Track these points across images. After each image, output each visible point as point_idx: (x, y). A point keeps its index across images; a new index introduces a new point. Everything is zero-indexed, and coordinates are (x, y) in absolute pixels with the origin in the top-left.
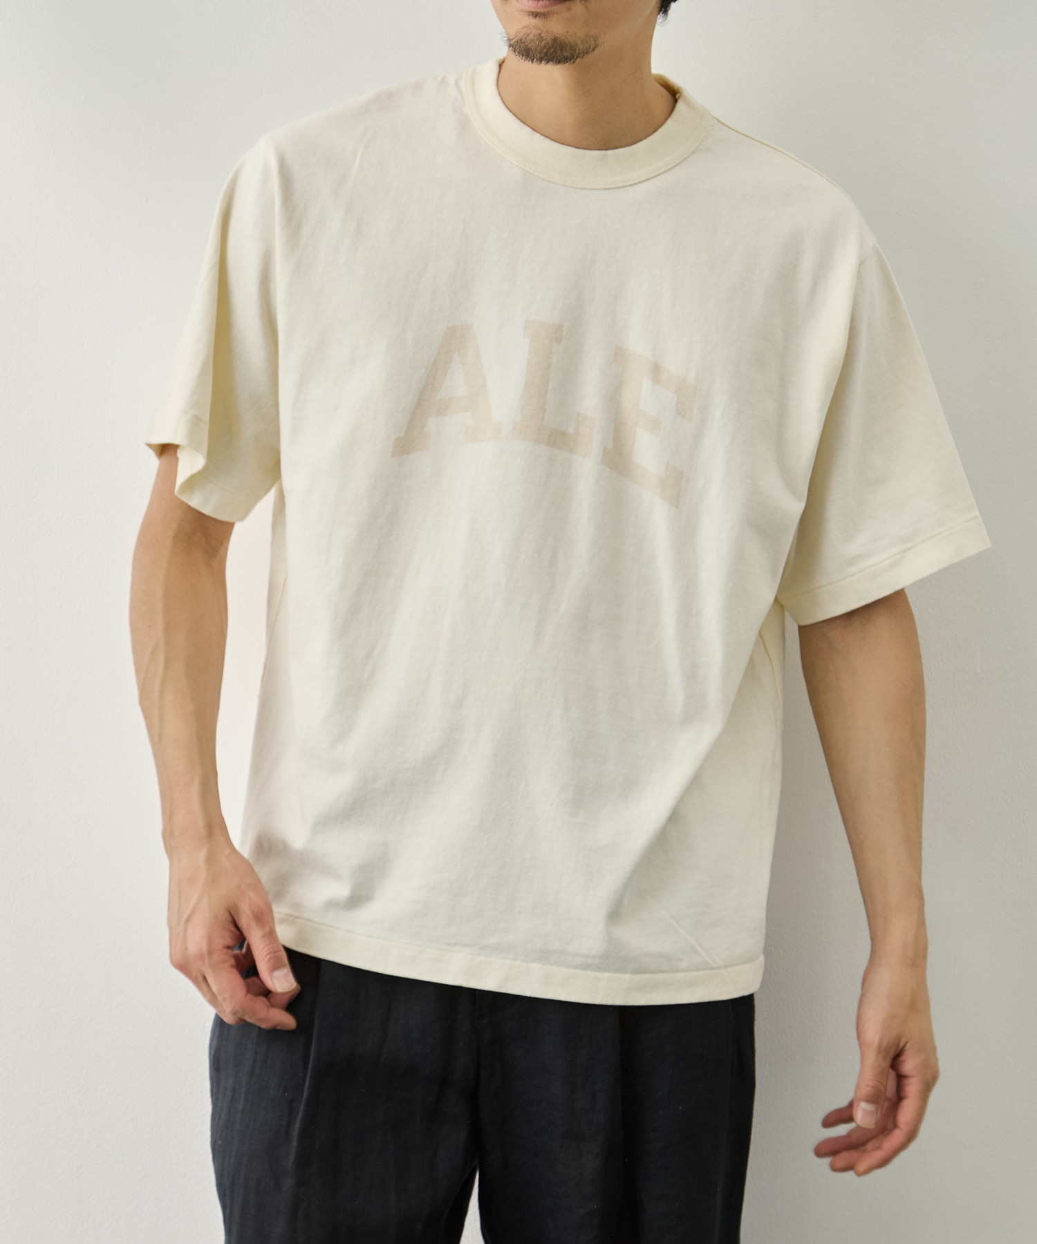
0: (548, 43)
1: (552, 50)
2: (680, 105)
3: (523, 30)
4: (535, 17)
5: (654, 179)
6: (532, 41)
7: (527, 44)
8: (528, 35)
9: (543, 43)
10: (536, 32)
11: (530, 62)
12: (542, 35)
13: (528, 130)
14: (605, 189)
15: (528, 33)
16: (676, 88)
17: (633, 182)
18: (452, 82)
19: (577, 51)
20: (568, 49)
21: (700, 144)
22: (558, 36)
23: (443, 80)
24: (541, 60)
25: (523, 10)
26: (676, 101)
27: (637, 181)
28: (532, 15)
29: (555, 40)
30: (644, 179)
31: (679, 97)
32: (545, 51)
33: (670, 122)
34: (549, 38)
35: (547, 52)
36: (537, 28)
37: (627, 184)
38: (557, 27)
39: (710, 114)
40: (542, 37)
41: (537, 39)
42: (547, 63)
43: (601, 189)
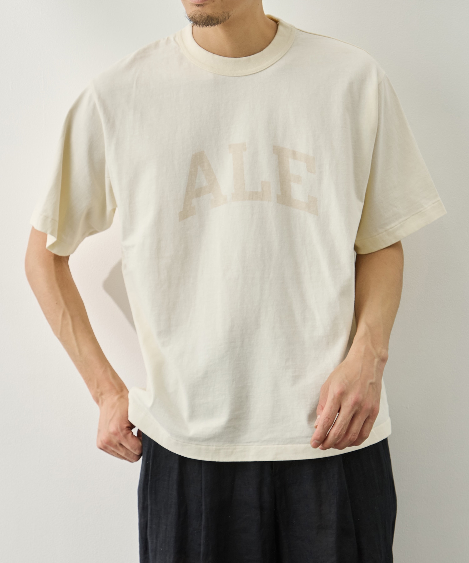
0: (205, 18)
1: (207, 21)
2: (280, 28)
3: (193, 13)
4: (198, 6)
5: (275, 65)
6: (198, 17)
7: (195, 19)
8: (196, 15)
9: (203, 18)
10: (199, 13)
11: (198, 27)
12: (202, 14)
13: (211, 54)
14: (253, 74)
15: (196, 14)
16: (276, 20)
17: (265, 68)
18: (172, 39)
19: (219, 20)
20: (215, 20)
21: (293, 43)
22: (209, 14)
23: (168, 39)
24: (203, 26)
25: (192, 3)
26: (278, 25)
27: (266, 67)
28: (197, 5)
29: (208, 16)
30: (270, 65)
31: (279, 23)
32: (204, 22)
33: (277, 37)
34: (205, 16)
35: (205, 22)
36: (199, 11)
37: (262, 69)
38: (208, 11)
39: (295, 28)
40: (202, 16)
41: (200, 17)
42: (207, 26)
43: (251, 75)
